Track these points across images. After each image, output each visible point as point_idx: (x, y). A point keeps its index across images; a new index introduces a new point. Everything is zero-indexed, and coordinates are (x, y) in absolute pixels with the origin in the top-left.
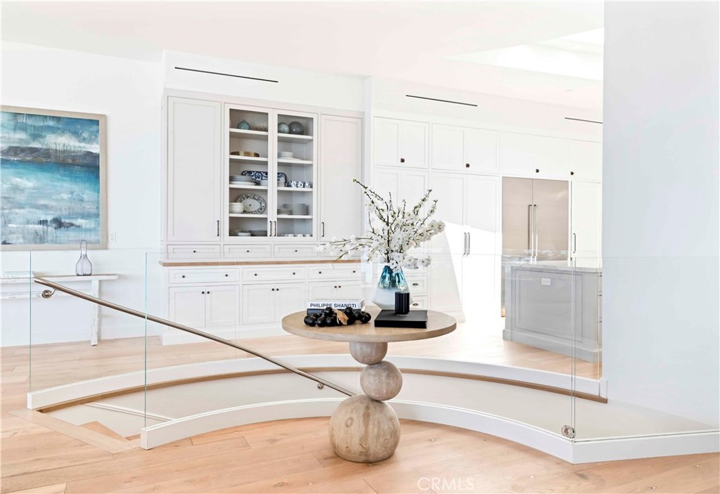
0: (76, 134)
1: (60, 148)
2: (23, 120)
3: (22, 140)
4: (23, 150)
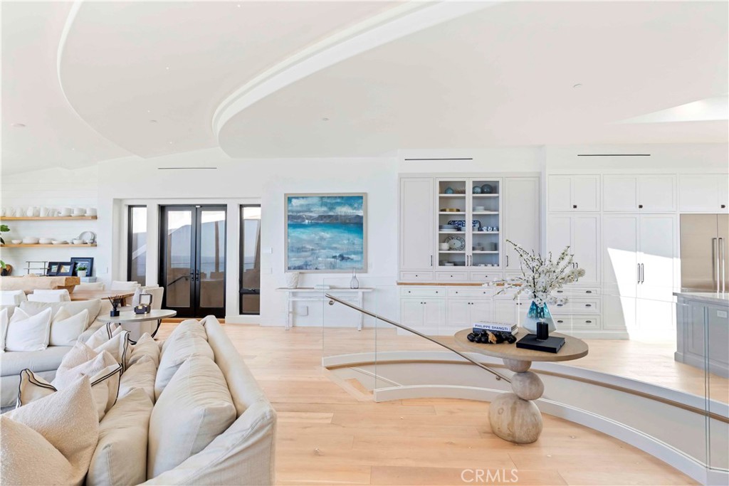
0: (351, 205)
1: (343, 214)
2: (325, 200)
3: (325, 211)
4: (325, 217)
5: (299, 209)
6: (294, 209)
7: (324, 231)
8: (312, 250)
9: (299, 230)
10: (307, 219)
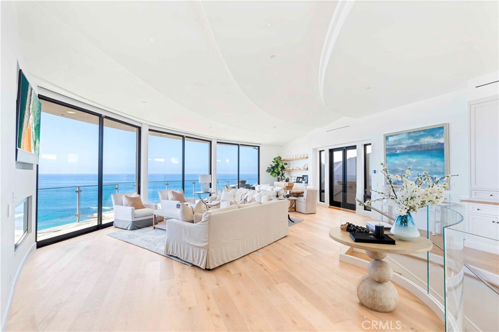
0: (433, 135)
1: (426, 143)
2: (411, 134)
3: (411, 143)
4: (412, 147)
5: (393, 143)
6: (390, 143)
7: (410, 157)
8: (403, 171)
9: (393, 157)
10: (399, 149)
